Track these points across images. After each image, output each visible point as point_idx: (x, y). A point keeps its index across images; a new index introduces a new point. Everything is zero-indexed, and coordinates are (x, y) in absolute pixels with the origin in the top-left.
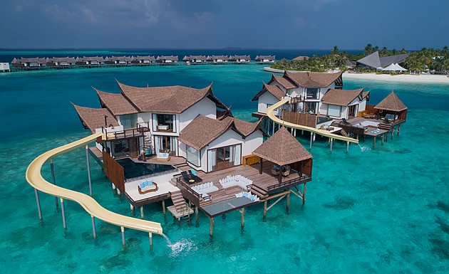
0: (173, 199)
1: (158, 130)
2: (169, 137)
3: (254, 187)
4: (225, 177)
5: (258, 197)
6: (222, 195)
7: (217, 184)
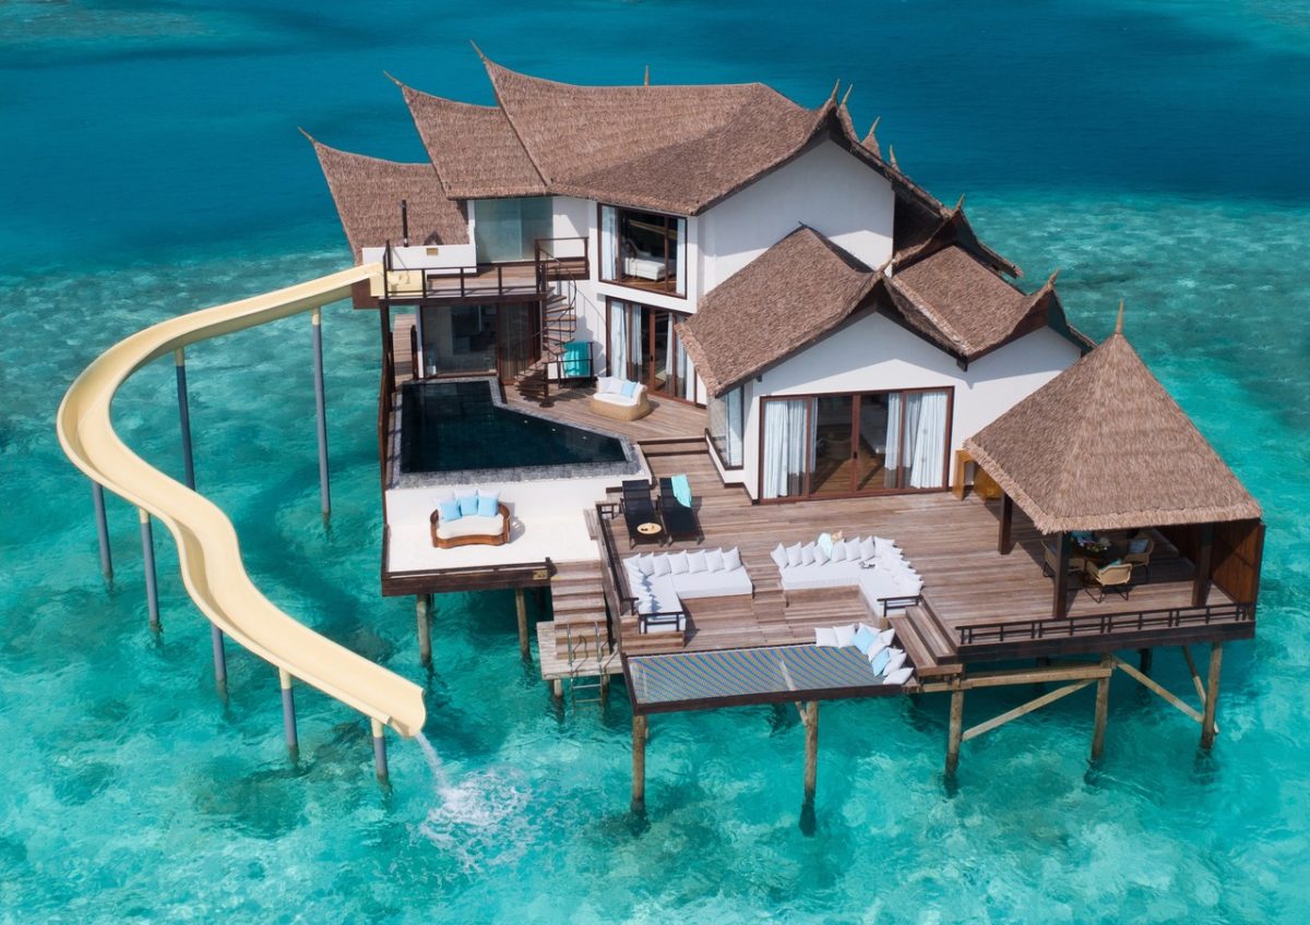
0: (555, 592)
1: (623, 278)
2: (662, 313)
3: (920, 613)
4: (811, 538)
5: (908, 663)
6: (761, 619)
7: (756, 561)
